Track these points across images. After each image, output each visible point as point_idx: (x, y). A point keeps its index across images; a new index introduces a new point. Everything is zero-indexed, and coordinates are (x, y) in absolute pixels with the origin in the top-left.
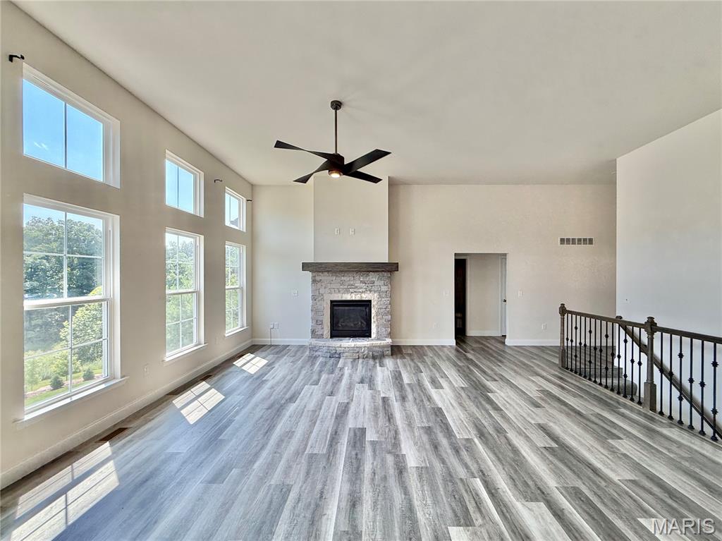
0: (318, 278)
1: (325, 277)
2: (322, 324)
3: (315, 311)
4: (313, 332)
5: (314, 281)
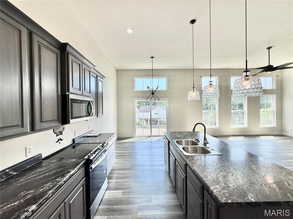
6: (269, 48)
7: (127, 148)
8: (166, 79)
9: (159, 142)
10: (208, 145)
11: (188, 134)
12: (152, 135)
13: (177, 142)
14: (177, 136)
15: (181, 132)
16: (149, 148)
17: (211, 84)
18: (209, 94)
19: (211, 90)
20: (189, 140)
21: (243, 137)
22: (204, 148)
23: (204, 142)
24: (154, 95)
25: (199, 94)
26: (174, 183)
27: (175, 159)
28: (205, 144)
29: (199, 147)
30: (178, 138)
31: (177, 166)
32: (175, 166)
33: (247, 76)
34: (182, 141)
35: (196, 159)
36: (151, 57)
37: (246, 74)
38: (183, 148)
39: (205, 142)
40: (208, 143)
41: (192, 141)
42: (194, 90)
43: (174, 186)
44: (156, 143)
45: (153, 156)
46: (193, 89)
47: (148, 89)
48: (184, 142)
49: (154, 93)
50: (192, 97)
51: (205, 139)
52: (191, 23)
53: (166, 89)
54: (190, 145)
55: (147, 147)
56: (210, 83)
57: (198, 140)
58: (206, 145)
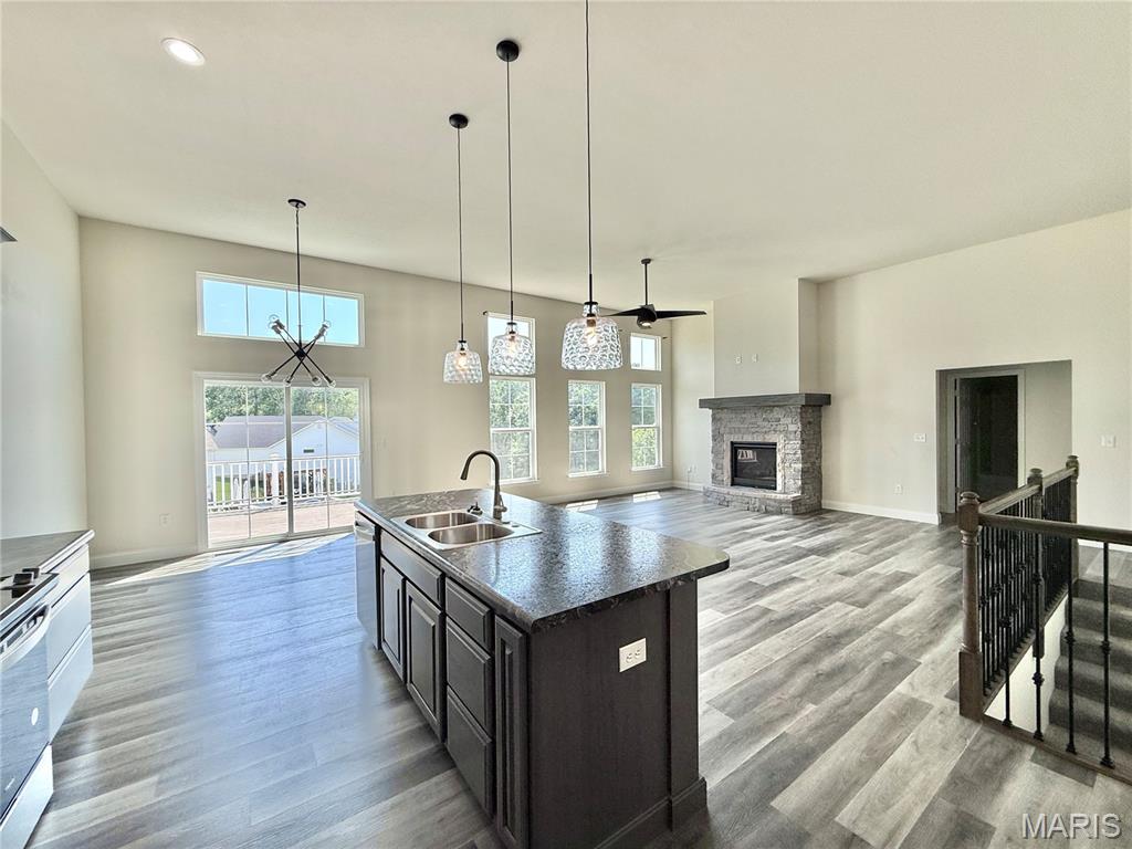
0: (718, 416)
1: (724, 415)
2: (722, 469)
3: (715, 452)
4: (714, 476)
5: (714, 419)
6: (646, 262)
7: (160, 604)
8: (356, 301)
9: (327, 556)
10: (505, 516)
11: (444, 498)
12: (296, 531)
13: (408, 522)
14: (409, 507)
15: (423, 495)
16: (281, 583)
17: (512, 332)
18: (508, 362)
19: (513, 348)
20: (450, 512)
21: (596, 501)
22: (493, 526)
23: (495, 510)
24: (306, 360)
25: (479, 362)
26: (401, 667)
27: (405, 579)
28: (497, 514)
29: (481, 526)
30: (411, 512)
31: (411, 599)
32: (405, 601)
33: (591, 315)
34: (425, 518)
35: (471, 554)
36: (290, 201)
37: (590, 310)
38: (432, 536)
39: (497, 507)
40: (505, 510)
41: (460, 515)
42: (462, 349)
43: (401, 677)
44: (317, 558)
45: (308, 608)
46: (459, 346)
47: (279, 332)
48: (430, 522)
49: (305, 351)
50: (457, 371)
51: (498, 499)
52: (453, 123)
53: (357, 343)
54: (454, 525)
55: (275, 579)
56: (510, 327)
57: (477, 509)
58: (499, 519)
